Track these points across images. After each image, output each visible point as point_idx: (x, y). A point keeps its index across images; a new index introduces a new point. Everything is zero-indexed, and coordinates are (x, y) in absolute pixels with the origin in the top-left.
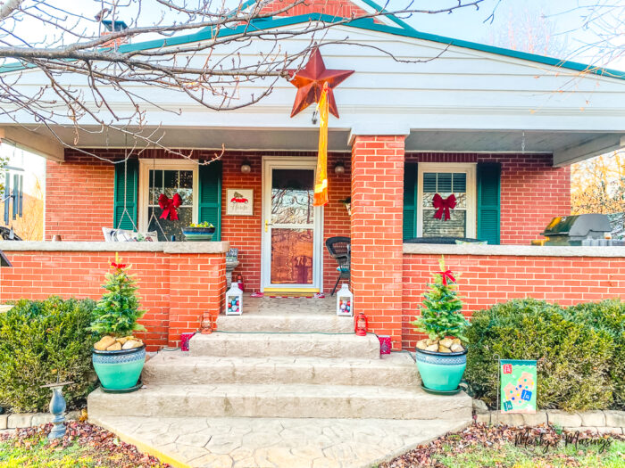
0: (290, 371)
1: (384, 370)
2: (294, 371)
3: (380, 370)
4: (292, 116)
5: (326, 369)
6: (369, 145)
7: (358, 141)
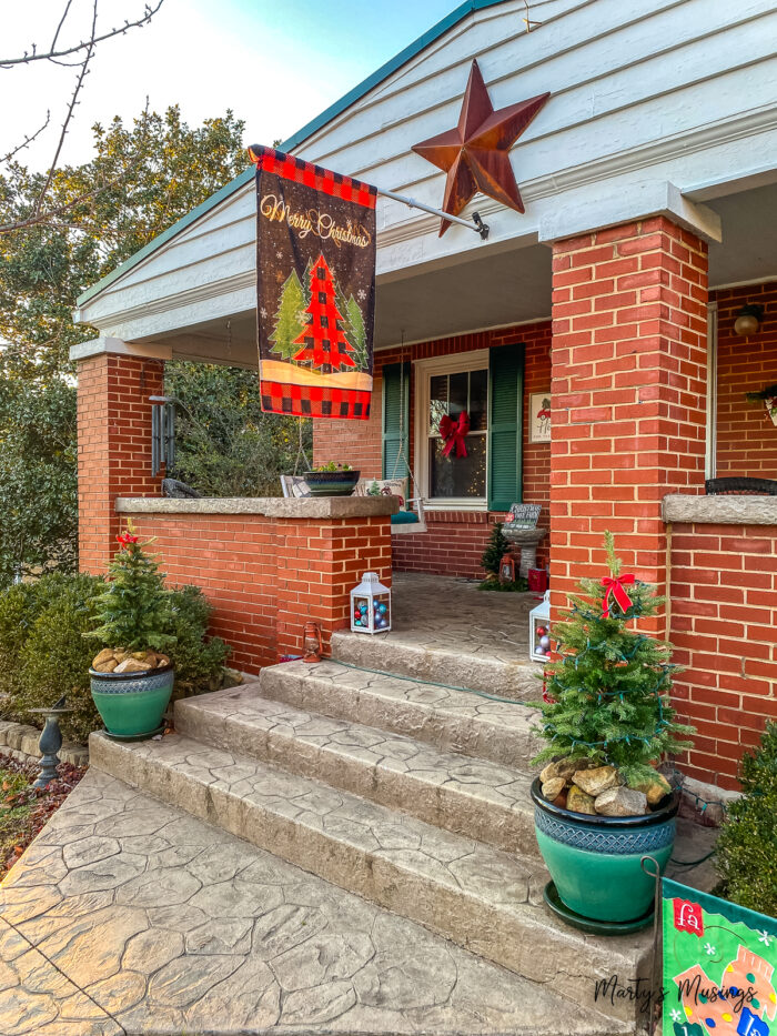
0: (341, 764)
1: (502, 810)
2: (346, 767)
3: (494, 808)
4: (440, 236)
5: (395, 777)
6: (580, 259)
7: (557, 256)
